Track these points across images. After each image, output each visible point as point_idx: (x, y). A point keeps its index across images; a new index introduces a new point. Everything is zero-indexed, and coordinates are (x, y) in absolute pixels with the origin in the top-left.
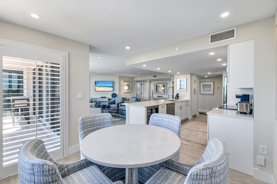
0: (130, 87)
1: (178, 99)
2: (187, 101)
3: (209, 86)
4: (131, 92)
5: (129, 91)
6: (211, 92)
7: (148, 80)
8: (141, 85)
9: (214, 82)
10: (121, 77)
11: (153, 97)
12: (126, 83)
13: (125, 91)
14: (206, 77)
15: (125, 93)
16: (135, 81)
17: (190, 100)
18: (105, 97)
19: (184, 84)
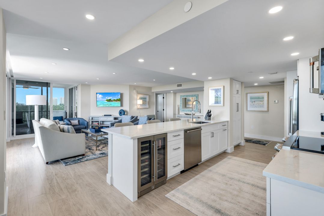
0: (145, 101)
1: (210, 119)
2: (224, 124)
3: (261, 100)
4: (147, 108)
5: (144, 107)
6: (264, 107)
7: (172, 92)
8: (163, 98)
9: (268, 92)
10: (133, 88)
11: (178, 115)
12: (140, 96)
13: (139, 107)
14: (256, 84)
15: (138, 109)
16: (154, 92)
17: (229, 122)
18: (110, 115)
19: (220, 96)
